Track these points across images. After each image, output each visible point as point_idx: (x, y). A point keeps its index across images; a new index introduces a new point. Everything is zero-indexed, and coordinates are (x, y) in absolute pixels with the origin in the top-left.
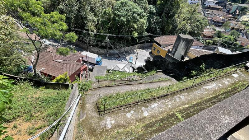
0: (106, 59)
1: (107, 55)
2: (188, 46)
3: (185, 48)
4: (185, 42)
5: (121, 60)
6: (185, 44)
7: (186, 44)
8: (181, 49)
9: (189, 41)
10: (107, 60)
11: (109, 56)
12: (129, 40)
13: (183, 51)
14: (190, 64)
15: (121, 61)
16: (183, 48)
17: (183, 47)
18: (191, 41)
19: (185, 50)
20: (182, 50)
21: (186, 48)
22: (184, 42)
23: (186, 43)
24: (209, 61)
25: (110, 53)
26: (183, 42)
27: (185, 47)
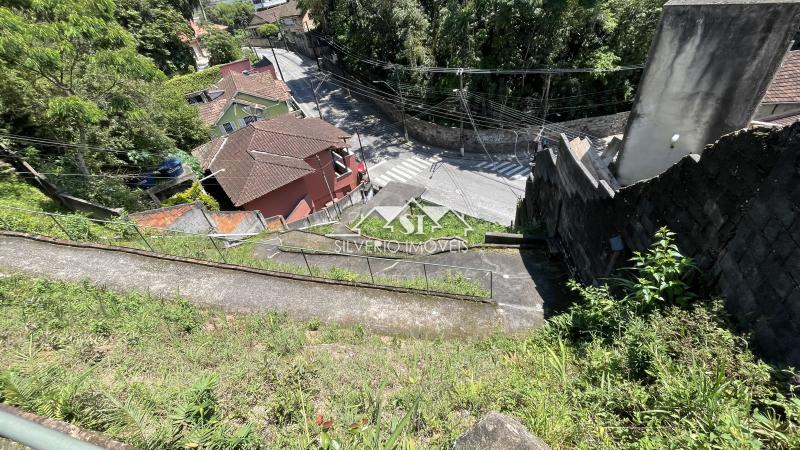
0: (451, 164)
1: (462, 150)
2: (736, 77)
3: (708, 95)
4: (697, 40)
5: (508, 174)
6: (705, 61)
7: (713, 57)
8: (671, 109)
9: (747, 29)
10: (455, 167)
11: (468, 155)
12: (573, 90)
13: (689, 123)
14: (639, 225)
15: (508, 177)
16: (691, 97)
17: (689, 88)
18: (768, 29)
19: (709, 113)
20: (683, 116)
21: (720, 91)
22: (690, 48)
23: (711, 48)
24: (761, 209)
25: (476, 143)
26: (684, 40)
27: (704, 87)
